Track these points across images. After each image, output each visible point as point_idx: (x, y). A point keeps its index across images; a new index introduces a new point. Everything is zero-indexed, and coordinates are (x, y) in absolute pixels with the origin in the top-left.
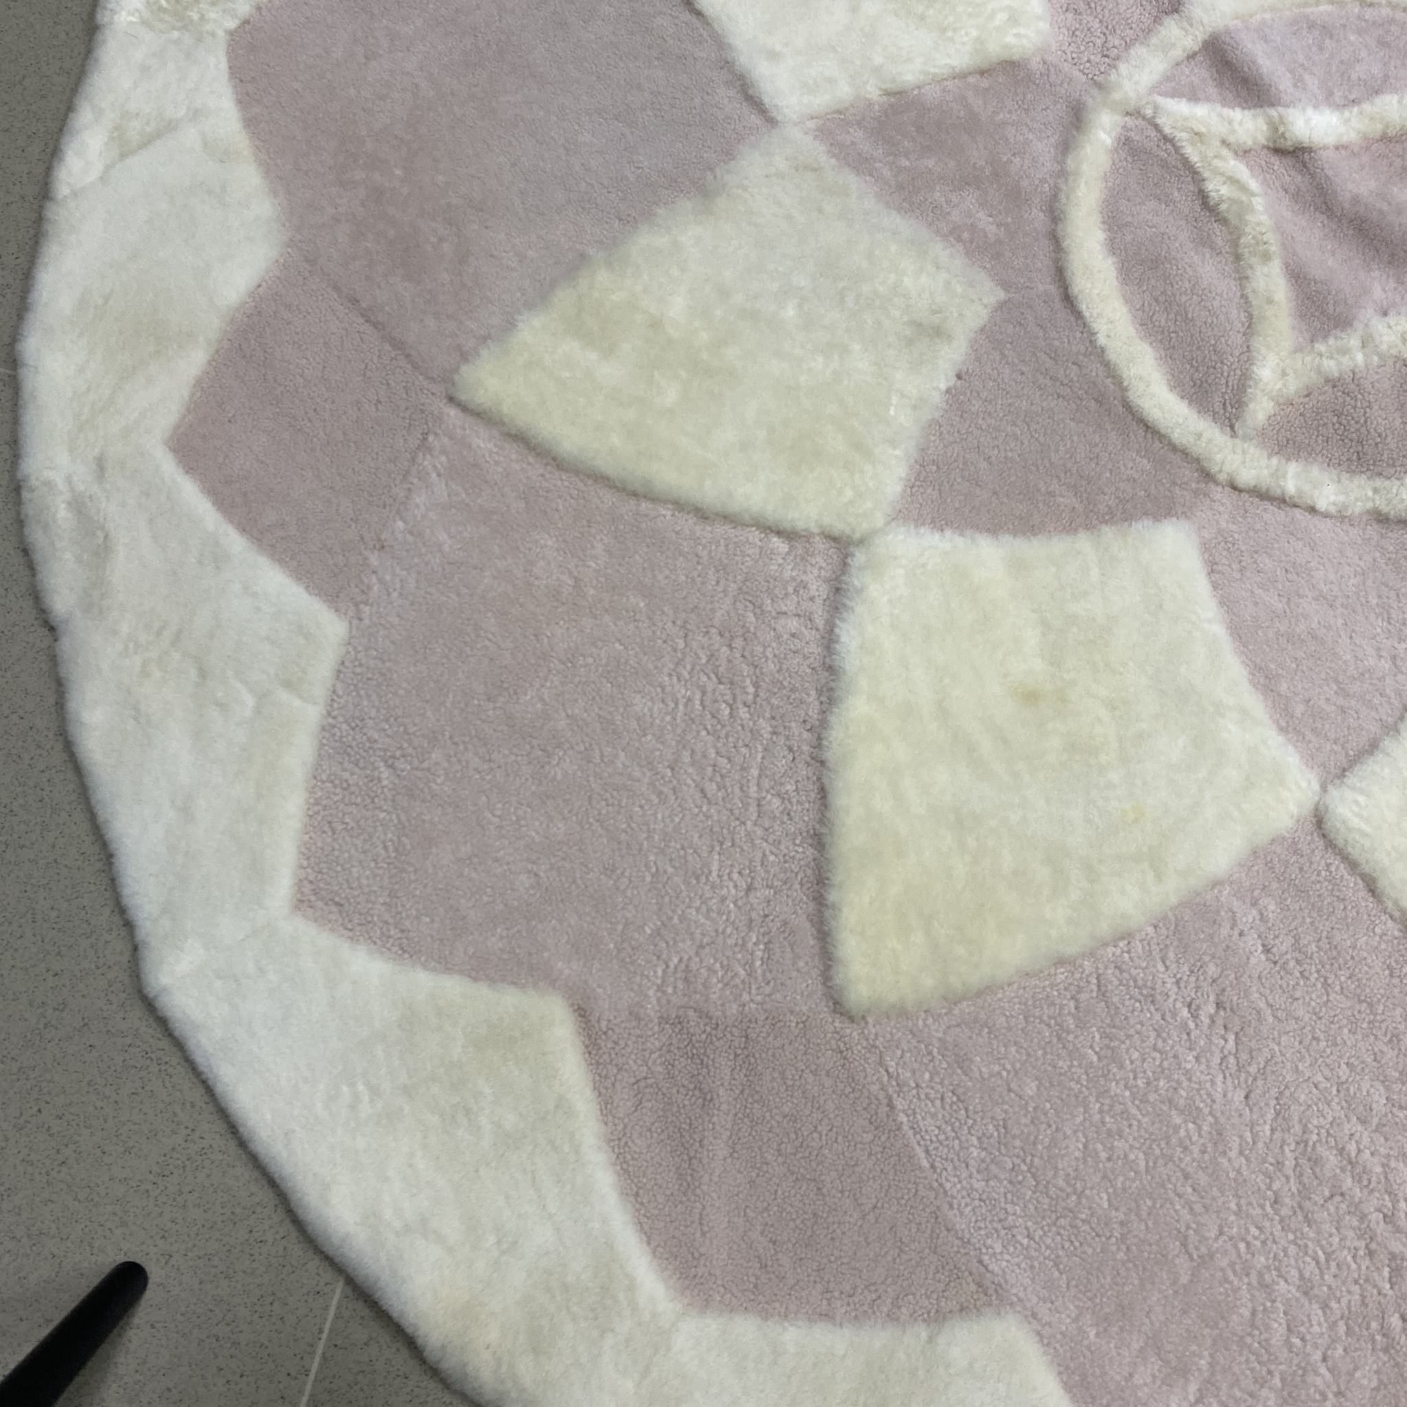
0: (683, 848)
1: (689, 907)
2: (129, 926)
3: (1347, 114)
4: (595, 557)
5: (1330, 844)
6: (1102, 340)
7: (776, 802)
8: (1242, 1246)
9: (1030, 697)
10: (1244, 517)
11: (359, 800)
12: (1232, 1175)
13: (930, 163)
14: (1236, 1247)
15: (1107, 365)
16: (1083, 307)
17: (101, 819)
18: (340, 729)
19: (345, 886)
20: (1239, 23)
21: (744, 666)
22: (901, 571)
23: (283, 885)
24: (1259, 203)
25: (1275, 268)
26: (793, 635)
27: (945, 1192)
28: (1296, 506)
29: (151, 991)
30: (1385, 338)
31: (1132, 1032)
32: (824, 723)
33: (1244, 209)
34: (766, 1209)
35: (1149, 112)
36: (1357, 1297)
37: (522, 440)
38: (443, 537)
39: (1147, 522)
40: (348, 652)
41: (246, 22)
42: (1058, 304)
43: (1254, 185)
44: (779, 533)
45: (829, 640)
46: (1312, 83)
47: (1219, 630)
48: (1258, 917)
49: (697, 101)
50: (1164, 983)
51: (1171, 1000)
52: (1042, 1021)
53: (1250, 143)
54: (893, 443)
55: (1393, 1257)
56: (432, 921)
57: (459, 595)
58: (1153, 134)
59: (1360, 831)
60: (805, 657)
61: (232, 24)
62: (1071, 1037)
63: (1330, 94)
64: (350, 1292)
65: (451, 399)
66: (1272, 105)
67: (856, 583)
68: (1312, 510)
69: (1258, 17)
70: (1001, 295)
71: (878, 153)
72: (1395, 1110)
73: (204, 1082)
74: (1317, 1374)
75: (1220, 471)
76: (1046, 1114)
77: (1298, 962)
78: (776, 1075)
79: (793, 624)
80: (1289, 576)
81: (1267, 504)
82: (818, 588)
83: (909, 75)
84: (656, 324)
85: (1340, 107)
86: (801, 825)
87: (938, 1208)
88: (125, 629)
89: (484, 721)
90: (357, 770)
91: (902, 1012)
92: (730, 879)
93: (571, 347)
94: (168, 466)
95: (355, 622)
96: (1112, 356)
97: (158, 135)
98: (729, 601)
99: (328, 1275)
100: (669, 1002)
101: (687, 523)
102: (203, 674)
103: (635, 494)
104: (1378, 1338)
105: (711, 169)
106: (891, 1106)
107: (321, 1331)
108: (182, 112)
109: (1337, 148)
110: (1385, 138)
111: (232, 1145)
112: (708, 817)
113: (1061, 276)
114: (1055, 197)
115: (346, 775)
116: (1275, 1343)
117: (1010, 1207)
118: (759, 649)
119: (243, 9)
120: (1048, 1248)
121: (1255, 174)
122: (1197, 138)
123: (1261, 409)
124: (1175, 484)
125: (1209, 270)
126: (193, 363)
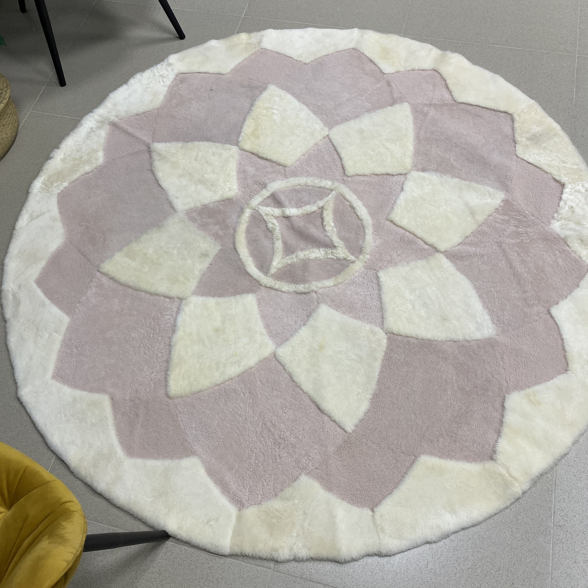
0: (139, 364)
1: (139, 377)
2: (16, 383)
3: (299, 209)
4: (126, 304)
5: (277, 359)
6: (241, 257)
7: (160, 354)
8: (248, 442)
9: (217, 330)
10: (267, 293)
11: (69, 356)
12: (248, 428)
13: (210, 220)
14: (246, 442)
15: (242, 262)
16: (238, 250)
17: (12, 361)
18: (66, 341)
19: (64, 374)
20: (278, 190)
21: (157, 326)
22: (192, 305)
23: (50, 373)
24: (278, 228)
25: (280, 241)
26: (168, 319)
27: (186, 434)
28: (278, 290)
29: (19, 396)
30: (301, 256)
31: (231, 399)
32: (172, 337)
33: (274, 229)
34: (148, 438)
35: (257, 209)
37: (112, 279)
38: (93, 300)
39: (246, 294)
40: (69, 325)
41: (62, 191)
42: (233, 249)
43: (277, 224)
44: (168, 298)
45: (175, 320)
46: (293, 203)
47: (259, 316)
48: (259, 375)
49: (160, 207)
50: (238, 389)
51: (239, 392)
53: (278, 216)
54: (194, 278)
55: (279, 444)
56: (82, 381)
57: (95, 312)
58: (258, 213)
59: (282, 356)
60: (170, 323)
61: (59, 192)
62: (217, 401)
63: (297, 205)
64: (56, 458)
65: (98, 271)
66: (283, 207)
67: (182, 307)
68: (282, 291)
69: (283, 189)
70: (221, 248)
71: (199, 218)
72: (284, 414)
73: (29, 416)
74: (260, 468)
75: (263, 283)
76: (210, 417)
77: (267, 384)
78: (153, 410)
79: (169, 317)
80: (276, 305)
81: (272, 290)
82: (175, 309)
83: (206, 202)
84: (145, 254)
85: (298, 208)
86: (165, 359)
87: (184, 436)
88: (21, 321)
89: (98, 339)
90: (69, 350)
91: (181, 397)
92: (148, 371)
93: (126, 259)
94: (35, 286)
95: (72, 318)
96: (243, 260)
97: (40, 216)
98: (155, 312)
99: (52, 455)
100: (132, 396)
101: (147, 296)
102: (37, 330)
103: (136, 290)
104: (274, 460)
105: (161, 222)
106: (177, 416)
107: (49, 467)
108: (46, 211)
109: (296, 216)
110: (307, 214)
111: (34, 429)
112: (145, 358)
113: (234, 244)
114: (235, 227)
115: (66, 351)
116: (252, 462)
117: (200, 436)
118: (161, 322)
119: (62, 188)
120: (207, 444)
121: (278, 222)
122: (267, 215)
123: (273, 271)
124: (253, 286)
125: (266, 243)
126: (43, 264)
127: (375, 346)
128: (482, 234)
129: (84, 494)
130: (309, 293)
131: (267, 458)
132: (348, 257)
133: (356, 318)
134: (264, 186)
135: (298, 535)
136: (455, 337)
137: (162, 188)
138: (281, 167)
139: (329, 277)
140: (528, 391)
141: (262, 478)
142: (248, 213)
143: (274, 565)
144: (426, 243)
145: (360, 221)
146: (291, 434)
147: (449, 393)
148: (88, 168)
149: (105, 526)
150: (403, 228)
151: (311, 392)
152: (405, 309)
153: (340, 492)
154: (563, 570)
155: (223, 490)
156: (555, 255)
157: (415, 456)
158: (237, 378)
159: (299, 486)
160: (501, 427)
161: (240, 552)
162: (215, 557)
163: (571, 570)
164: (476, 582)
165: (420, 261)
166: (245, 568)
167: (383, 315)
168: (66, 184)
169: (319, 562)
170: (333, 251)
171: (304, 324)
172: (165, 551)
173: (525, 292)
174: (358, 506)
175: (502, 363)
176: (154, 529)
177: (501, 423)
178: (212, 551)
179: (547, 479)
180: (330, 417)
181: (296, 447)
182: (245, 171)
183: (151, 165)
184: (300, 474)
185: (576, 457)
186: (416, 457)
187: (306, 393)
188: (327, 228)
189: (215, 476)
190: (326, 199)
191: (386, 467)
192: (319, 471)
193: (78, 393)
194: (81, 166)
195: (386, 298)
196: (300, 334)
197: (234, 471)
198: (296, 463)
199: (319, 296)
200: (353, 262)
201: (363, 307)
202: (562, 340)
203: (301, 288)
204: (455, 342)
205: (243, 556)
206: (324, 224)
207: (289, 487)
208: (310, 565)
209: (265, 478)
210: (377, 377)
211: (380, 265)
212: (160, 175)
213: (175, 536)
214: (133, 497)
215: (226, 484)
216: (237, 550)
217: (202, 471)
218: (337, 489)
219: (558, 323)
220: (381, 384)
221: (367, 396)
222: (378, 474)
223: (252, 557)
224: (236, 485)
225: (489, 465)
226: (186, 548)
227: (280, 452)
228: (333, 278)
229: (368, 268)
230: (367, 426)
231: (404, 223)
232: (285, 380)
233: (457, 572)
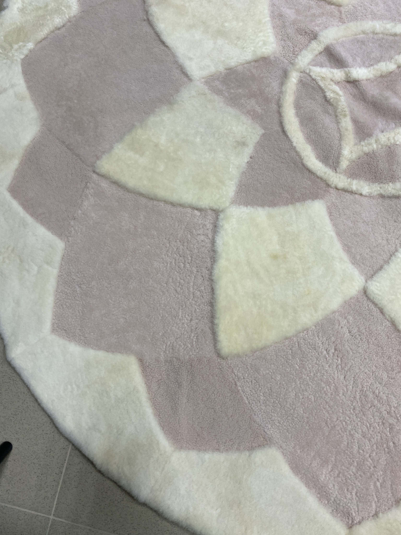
0: (170, 308)
1: (173, 326)
2: (2, 339)
3: (369, 69)
4: (140, 219)
5: (368, 298)
6: (295, 144)
7: (199, 293)
8: (344, 423)
9: (275, 257)
10: (340, 198)
11: (70, 298)
12: (341, 401)
13: (240, 91)
15: (297, 152)
16: (289, 134)
18: (64, 276)
19: (67, 324)
20: (335, 42)
21: (188, 251)
22: (234, 220)
23: (48, 325)
24: (342, 99)
25: (348, 119)
26: (202, 241)
27: (253, 410)
28: (356, 194)
29: (9, 359)
30: (383, 139)
31: (309, 359)
32: (212, 268)
33: (338, 101)
34: (199, 418)
35: (308, 71)
36: (379, 437)
37: (116, 183)
38: (93, 215)
39: (310, 201)
40: (65, 252)
41: (27, 56)
42: (281, 134)
43: (341, 93)
44: (197, 209)
45: (213, 242)
46: (358, 59)
47: (333, 234)
48: (347, 322)
49: (167, 74)
50: (318, 343)
51: (321, 349)
52: (281, 357)
53: (339, 80)
54: (231, 179)
55: (390, 424)
56: (94, 334)
57: (99, 233)
58: (309, 78)
59: (377, 294)
60: (206, 248)
61: (22, 57)
62: (290, 361)
63: (364, 63)
64: (74, 448)
65: (94, 172)
66: (346, 67)
67: (221, 224)
68: (361, 195)
69: (341, 40)
70: (263, 131)
71: (224, 88)
72: (390, 380)
73: (27, 386)
74: (368, 461)
75: (332, 184)
76: (283, 385)
77: (359, 335)
78: (201, 377)
79: (202, 237)
80: (354, 216)
81: (347, 193)
82: (210, 226)
83: (232, 63)
84: (156, 145)
85: (367, 67)
86: (206, 300)
87: (251, 415)
89: (108, 272)
90: (69, 288)
91: (238, 356)
92: (185, 317)
93: (131, 154)
94: (8, 196)
95: (67, 243)
96: (298, 149)
98: (182, 231)
99: (67, 443)
100: (167, 356)
101: (169, 207)
102: (22, 261)
103: (152, 199)
104: (386, 449)
105: (172, 96)
106: (236, 384)
107: (65, 460)
108: (8, 85)
109: (367, 80)
110: (382, 76)
112: (178, 298)
113: (281, 124)
114: (279, 100)
115: (66, 290)
116: (355, 452)
117: (273, 414)
118: (192, 246)
119: (26, 52)
120: (285, 426)
121: (341, 90)
122: (323, 78)
123: (344, 164)
124: (318, 189)
125: (328, 121)
126: (15, 164)
129: (119, 501)
131: (375, 447)
134: (314, 36)
137: (167, 47)
138: (333, 7)
141: (372, 476)
142: (294, 78)
148: (58, 21)
155: (319, 495)
158: (315, 328)
168: (30, 45)
182: (281, 16)
183: (147, 12)
189: (305, 475)
193: (92, 353)
194: (49, 18)
197: (330, 466)
203: (390, 188)
209: (378, 476)
212: (161, 26)
214: (191, 509)
217: (285, 469)
224: (336, 488)
227: (393, 437)
232: (385, 330)
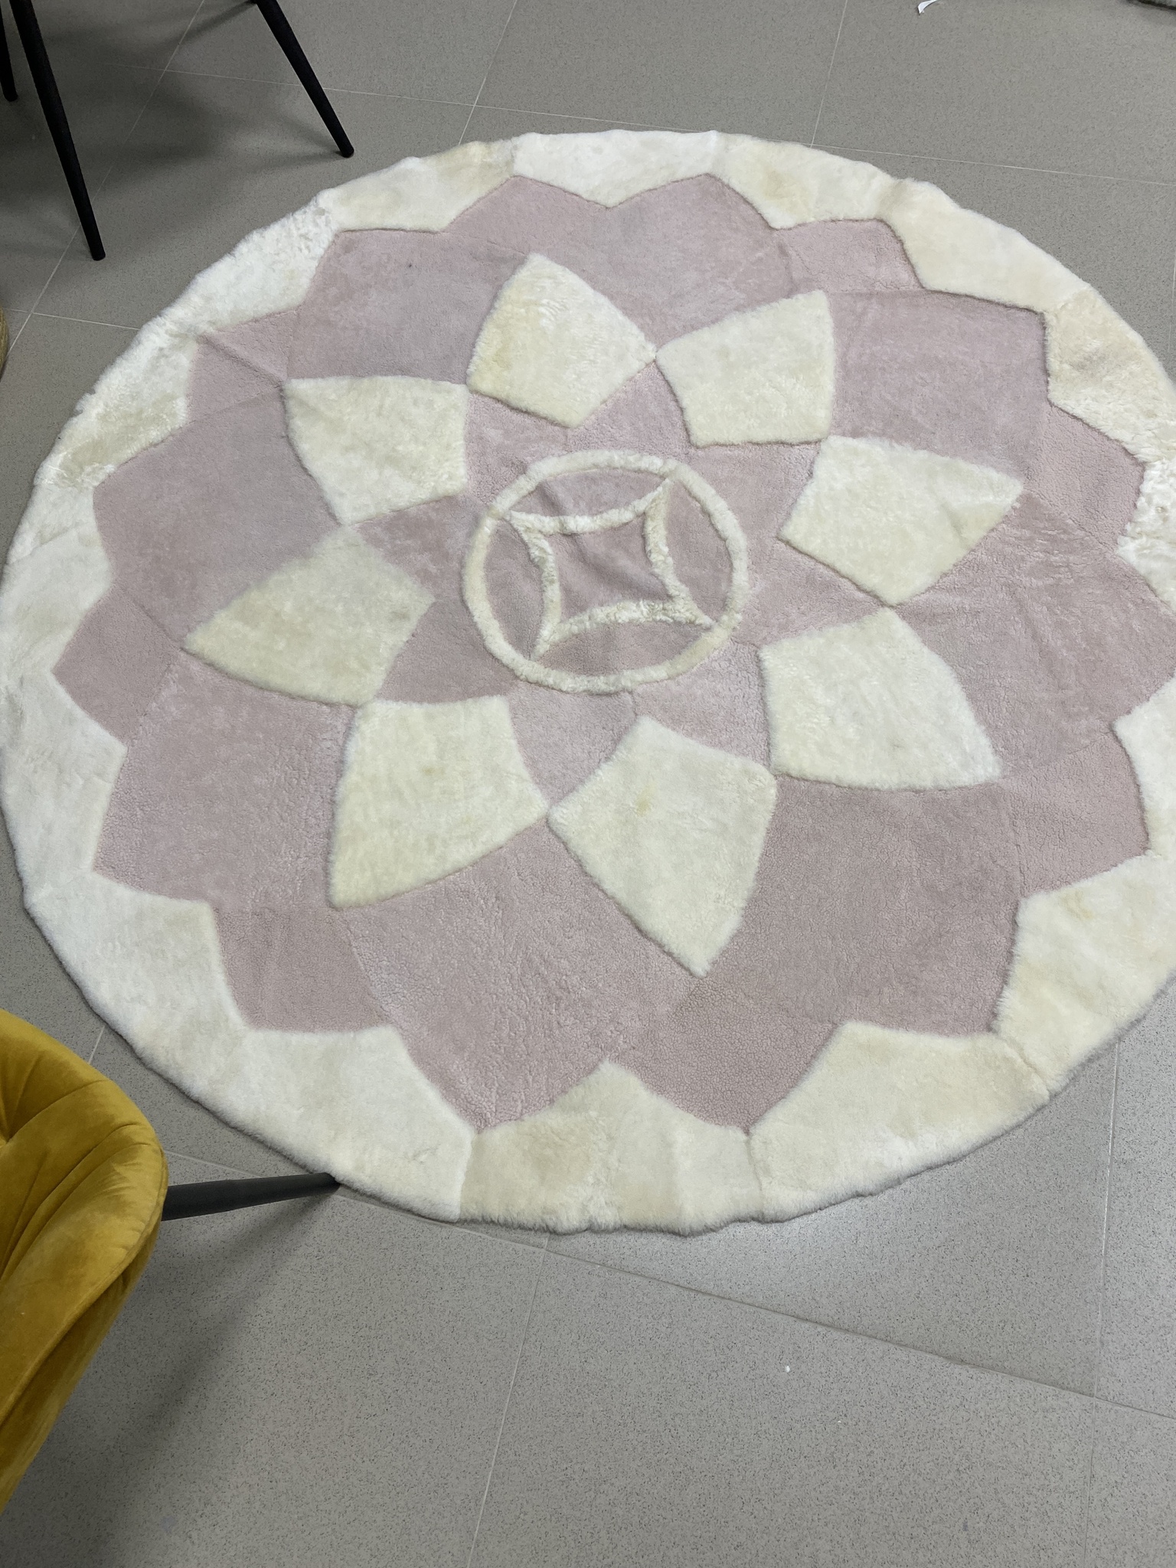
0: (270, 841)
1: (270, 866)
2: (20, 880)
3: (595, 518)
4: (241, 716)
5: (551, 830)
6: (476, 619)
7: (314, 820)
8: (495, 996)
9: (428, 771)
10: (531, 694)
11: (126, 824)
12: (494, 968)
13: (409, 542)
14: (491, 996)
15: (477, 629)
16: (469, 605)
17: (11, 834)
18: (120, 794)
19: (116, 860)
20: (552, 478)
21: (306, 763)
23: (89, 859)
24: (551, 559)
25: (556, 586)
26: (328, 748)
27: (370, 980)
28: (553, 689)
29: (27, 906)
30: (600, 616)
31: (458, 911)
32: (336, 785)
33: (544, 560)
34: (291, 989)
35: (508, 518)
37: (211, 665)
38: (173, 709)
39: (487, 697)
40: (126, 760)
41: (103, 483)
42: (459, 604)
43: (549, 550)
44: (326, 704)
45: (343, 750)
46: (583, 505)
47: (514, 742)
48: (516, 861)
49: (307, 514)
50: (474, 890)
51: (476, 896)
52: (420, 908)
53: (552, 532)
54: (380, 664)
55: (557, 999)
56: (154, 875)
57: (178, 734)
58: (509, 528)
59: (562, 824)
60: (332, 757)
61: (96, 484)
62: (432, 914)
63: (590, 509)
64: (107, 1031)
65: (182, 649)
66: (562, 514)
67: (356, 724)
68: (561, 691)
69: (562, 475)
70: (434, 600)
71: (386, 538)
72: (566, 939)
73: (49, 945)
74: (520, 1047)
75: (521, 675)
76: (417, 946)
77: (532, 879)
78: (301, 934)
79: (329, 744)
80: (549, 719)
81: (541, 688)
82: (341, 728)
83: (402, 503)
84: (277, 614)
85: (593, 515)
86: (324, 830)
87: (366, 986)
88: (27, 752)
89: (185, 789)
90: (126, 811)
91: (358, 906)
92: (290, 854)
93: (238, 625)
94: (53, 682)
95: (131, 747)
96: (480, 626)
97: (58, 534)
98: (301, 734)
99: (97, 1024)
100: (257, 906)
101: (285, 701)
102: (61, 771)
103: (261, 688)
104: (547, 1031)
105: (309, 546)
106: (350, 945)
108: (70, 523)
109: (590, 533)
110: (612, 529)
111: (60, 972)
112: (282, 827)
113: (461, 592)
114: (463, 557)
115: (121, 813)
116: (504, 1035)
117: (397, 985)
118: (313, 755)
119: (102, 476)
120: (412, 1000)
121: (551, 545)
122: (528, 529)
123: (542, 648)
124: (502, 680)
125: (527, 588)
126: (67, 635)
127: (752, 801)
128: (976, 568)
129: (164, 1102)
130: (617, 693)
131: (533, 1028)
132: (696, 618)
133: (715, 746)
134: (522, 469)
135: (598, 1182)
136: (918, 783)
137: (310, 476)
138: (556, 428)
139: (657, 661)
140: (1066, 891)
141: (523, 1067)
142: (488, 526)
143: (549, 1240)
144: (859, 588)
145: (722, 543)
146: (581, 979)
147: (902, 897)
148: (154, 434)
149: (209, 1164)
150: (811, 557)
151: (622, 896)
152: (814, 726)
153: (682, 1095)
154: (1128, 1248)
155: (444, 1092)
156: (1126, 611)
157: (833, 1023)
158: (471, 868)
159: (598, 1083)
160: (1009, 964)
161: (481, 1215)
162: (430, 1224)
163: (1146, 1249)
164: (953, 1273)
165: (846, 626)
166: (491, 1247)
167: (769, 738)
168: (110, 468)
169: (638, 1234)
170: (666, 606)
171: (607, 759)
172: (330, 1214)
173: (1061, 688)
174: (717, 1122)
175: (1012, 834)
176: (307, 1171)
177: (1010, 956)
178: (425, 1212)
179: (1101, 1070)
180: (660, 946)
181: (591, 1005)
182: (481, 438)
183: (287, 426)
184: (600, 1060)
185: (1160, 1025)
186: (835, 1025)
187: (613, 898)
188: (654, 557)
189: (430, 1064)
190: (650, 496)
191: (773, 1044)
192: (638, 1053)
193: (148, 899)
194: (142, 429)
195: (776, 704)
196: (598, 779)
197: (466, 1054)
198: (591, 1036)
199: (638, 699)
200: (708, 629)
201: (729, 721)
202: (1138, 786)
203: (601, 683)
204: (917, 792)
205: (487, 1223)
206: (648, 549)
207: (577, 1085)
208: (623, 1239)
209: (530, 1067)
210: (757, 864)
211: (765, 633)
212: (305, 447)
213: (348, 1185)
214: (263, 1108)
215: (450, 1080)
216: (474, 1211)
217: (402, 1055)
218: (675, 1089)
219: (1130, 751)
220: (764, 878)
221: (736, 904)
222: (757, 1058)
223: (505, 1225)
224: (471, 1082)
225: (984, 1041)
226: (373, 1207)
227: (559, 1015)
228: (667, 663)
229: (738, 640)
230: (736, 963)
231: (813, 546)
232: (569, 872)
233: (917, 1254)
